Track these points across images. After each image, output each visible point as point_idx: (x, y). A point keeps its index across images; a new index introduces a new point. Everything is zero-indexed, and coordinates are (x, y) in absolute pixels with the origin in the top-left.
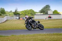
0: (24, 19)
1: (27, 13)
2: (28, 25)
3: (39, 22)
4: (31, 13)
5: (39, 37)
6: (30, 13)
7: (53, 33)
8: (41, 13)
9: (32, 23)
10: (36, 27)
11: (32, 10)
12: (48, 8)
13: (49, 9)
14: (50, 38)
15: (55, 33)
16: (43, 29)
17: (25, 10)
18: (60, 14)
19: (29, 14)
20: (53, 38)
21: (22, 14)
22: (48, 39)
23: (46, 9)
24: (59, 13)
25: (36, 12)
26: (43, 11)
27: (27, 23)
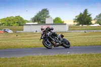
0: (6, 32)
1: (11, 22)
2: (46, 40)
3: (62, 36)
4: (17, 23)
5: (31, 61)
6: (16, 21)
7: (54, 55)
8: (35, 21)
9: (53, 38)
10: (58, 44)
11: (19, 16)
12: (45, 14)
13: (48, 15)
14: (50, 63)
15: (57, 55)
16: (68, 47)
17: (8, 18)
18: (65, 24)
19: (14, 23)
20: (54, 63)
21: (4, 23)
22: (46, 65)
23: (42, 15)
24: (63, 22)
25: (26, 21)
26: (38, 19)
27: (44, 38)
